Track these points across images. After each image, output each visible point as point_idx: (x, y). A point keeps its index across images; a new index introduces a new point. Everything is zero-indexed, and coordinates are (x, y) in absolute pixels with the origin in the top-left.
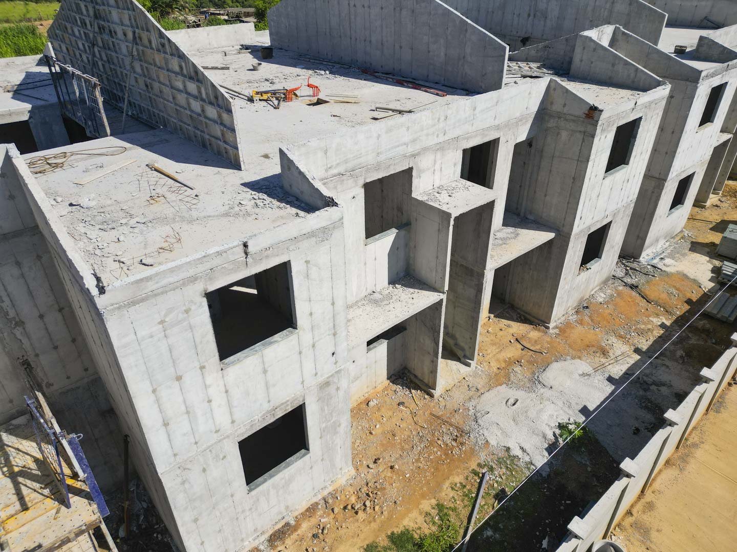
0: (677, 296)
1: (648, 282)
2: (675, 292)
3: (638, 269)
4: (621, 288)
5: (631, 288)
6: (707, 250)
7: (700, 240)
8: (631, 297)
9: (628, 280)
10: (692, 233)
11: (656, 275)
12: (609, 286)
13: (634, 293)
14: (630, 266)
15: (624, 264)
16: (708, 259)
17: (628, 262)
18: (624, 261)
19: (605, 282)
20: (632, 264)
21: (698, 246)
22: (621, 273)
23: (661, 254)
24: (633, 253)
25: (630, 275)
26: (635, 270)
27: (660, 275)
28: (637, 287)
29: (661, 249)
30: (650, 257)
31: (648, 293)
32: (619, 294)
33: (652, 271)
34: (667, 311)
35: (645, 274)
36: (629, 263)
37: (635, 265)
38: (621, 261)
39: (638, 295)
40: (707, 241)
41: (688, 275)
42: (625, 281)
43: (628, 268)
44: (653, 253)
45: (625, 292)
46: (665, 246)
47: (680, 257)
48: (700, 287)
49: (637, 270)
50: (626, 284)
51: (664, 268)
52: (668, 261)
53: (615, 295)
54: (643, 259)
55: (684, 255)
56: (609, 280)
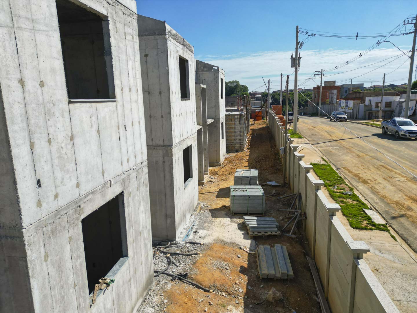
0: (228, 268)
1: (194, 264)
2: (224, 264)
3: (178, 252)
4: (169, 286)
5: (181, 280)
6: (224, 213)
7: (215, 207)
8: (185, 294)
9: (174, 271)
10: (206, 204)
11: (198, 252)
12: (154, 291)
13: (187, 287)
14: (170, 252)
15: (163, 252)
16: (229, 219)
17: (165, 248)
18: (162, 249)
19: (148, 287)
20: (171, 248)
21: (216, 212)
22: (163, 264)
23: (192, 228)
24: (167, 236)
25: (173, 263)
26: (176, 254)
27: (202, 250)
28: (186, 275)
29: (191, 223)
30: (185, 234)
31: (200, 278)
32: (170, 296)
33: (193, 249)
34: (229, 294)
35: (188, 255)
36: (168, 249)
37: (174, 249)
38: (158, 250)
39: (191, 286)
40: (219, 206)
41: (225, 240)
42: (171, 273)
43: (168, 255)
44: (185, 229)
45: (176, 290)
46: (192, 220)
47: (209, 225)
48: (241, 248)
49: (178, 254)
50: (174, 278)
51: (202, 241)
52: (201, 233)
53: (166, 301)
54: (179, 239)
55: (211, 222)
56: (152, 282)
